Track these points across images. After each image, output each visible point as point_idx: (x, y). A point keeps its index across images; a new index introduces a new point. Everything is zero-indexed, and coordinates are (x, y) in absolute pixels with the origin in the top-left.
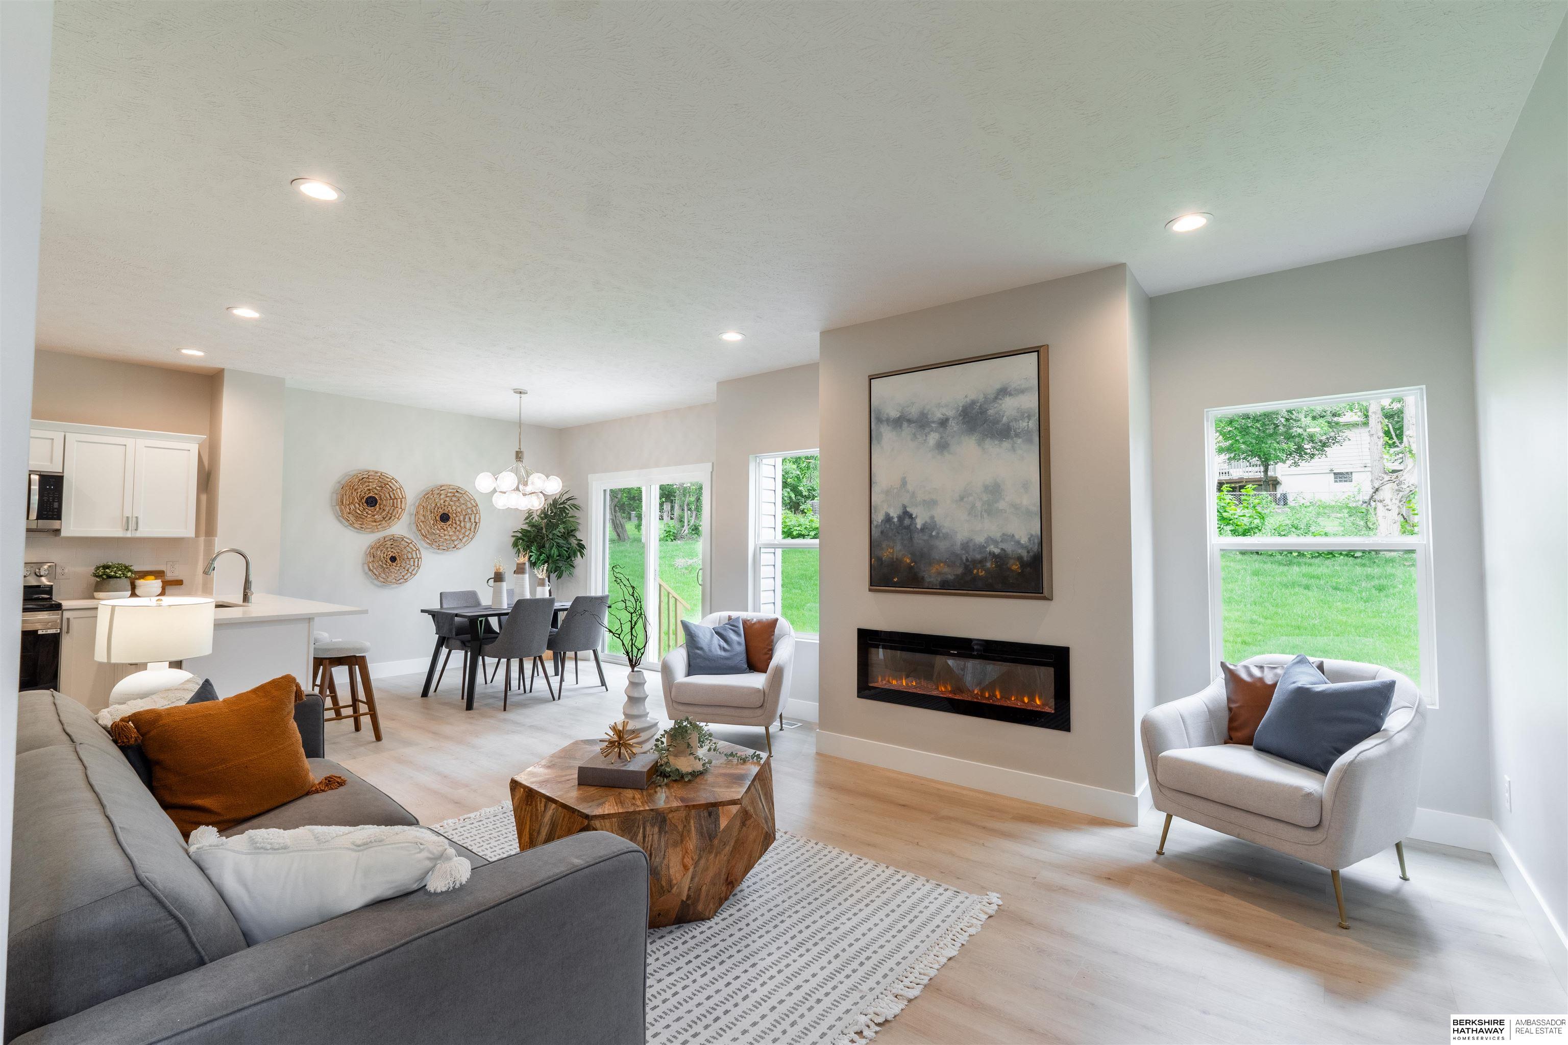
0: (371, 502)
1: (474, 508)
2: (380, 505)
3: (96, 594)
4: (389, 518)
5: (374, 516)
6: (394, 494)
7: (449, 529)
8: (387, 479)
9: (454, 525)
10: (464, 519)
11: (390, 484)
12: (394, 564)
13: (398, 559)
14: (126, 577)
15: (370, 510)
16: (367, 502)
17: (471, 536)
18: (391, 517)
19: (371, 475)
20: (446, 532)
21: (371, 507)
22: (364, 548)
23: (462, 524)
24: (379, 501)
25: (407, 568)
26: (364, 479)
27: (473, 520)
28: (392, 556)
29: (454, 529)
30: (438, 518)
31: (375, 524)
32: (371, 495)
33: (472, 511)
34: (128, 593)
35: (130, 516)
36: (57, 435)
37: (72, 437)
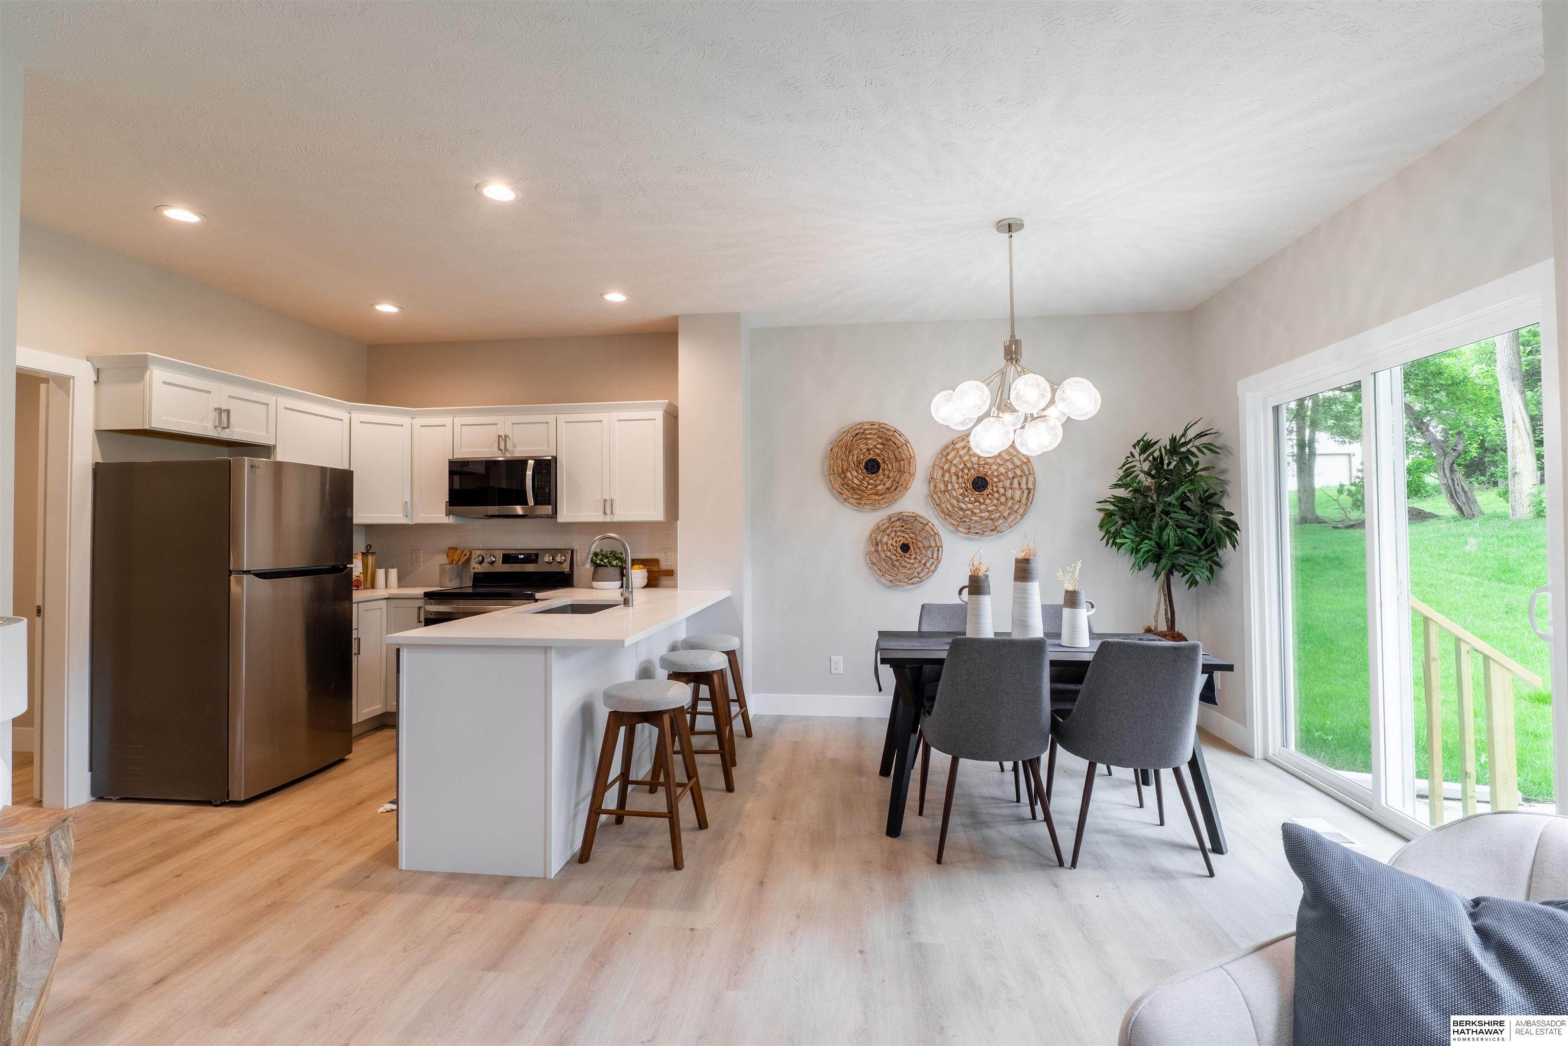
0: (872, 467)
1: (1025, 467)
2: (884, 470)
3: (595, 584)
4: (897, 488)
5: (876, 486)
6: (900, 452)
7: (988, 501)
8: (888, 433)
9: (996, 495)
10: (1011, 484)
11: (892, 438)
12: (907, 555)
13: (912, 548)
14: (612, 566)
15: (871, 479)
16: (866, 468)
17: (1021, 511)
18: (897, 487)
19: (868, 429)
20: (983, 507)
21: (873, 473)
22: (866, 533)
23: (1009, 494)
24: (882, 465)
25: (923, 561)
26: (859, 434)
27: (1024, 486)
28: (903, 544)
29: (995, 502)
30: (970, 486)
31: (877, 497)
32: (871, 457)
33: (1022, 471)
34: (618, 583)
35: (607, 498)
36: (551, 418)
37: (562, 418)
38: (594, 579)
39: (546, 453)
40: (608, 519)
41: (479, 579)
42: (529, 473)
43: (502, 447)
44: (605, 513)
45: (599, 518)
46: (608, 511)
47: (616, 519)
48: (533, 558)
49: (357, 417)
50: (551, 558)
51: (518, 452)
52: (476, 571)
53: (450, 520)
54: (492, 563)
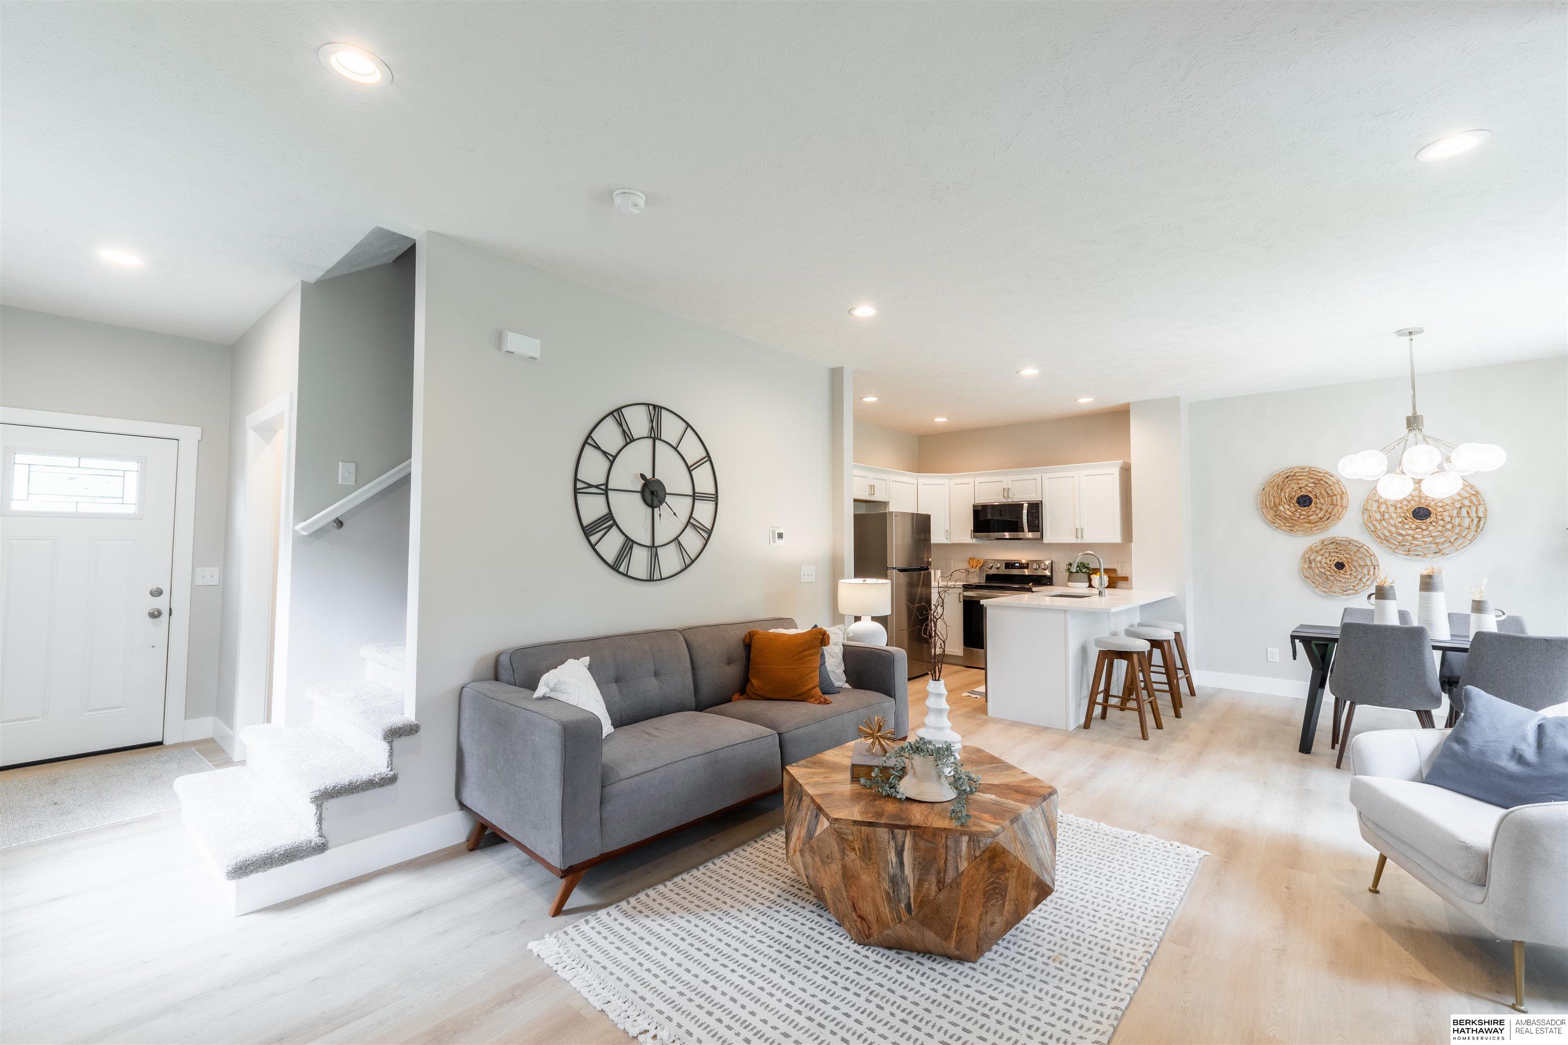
0: (1304, 501)
1: (1473, 498)
2: (1316, 503)
3: (1070, 584)
4: (1328, 518)
5: (1309, 516)
6: (1332, 490)
7: (1431, 528)
8: (1318, 474)
9: (1441, 523)
10: (1459, 513)
11: (1323, 479)
12: (1341, 571)
13: (1346, 566)
14: (1082, 572)
15: (1304, 511)
16: (1298, 502)
17: (1470, 537)
18: (1329, 517)
19: (1299, 472)
20: (1425, 533)
21: (1305, 506)
22: (1300, 554)
23: (1457, 521)
24: (1314, 500)
25: (1359, 577)
26: (1290, 477)
27: (1473, 514)
28: (1338, 562)
29: (1440, 528)
30: (1410, 515)
31: (1309, 525)
32: (1303, 493)
33: (1471, 502)
34: (1087, 584)
35: (1079, 527)
36: (1038, 476)
37: (1045, 476)
38: (1069, 581)
39: (1035, 498)
40: (1079, 541)
41: (990, 578)
42: (1025, 512)
43: (1006, 496)
44: (1077, 537)
45: (1073, 540)
46: (1079, 536)
47: (1085, 541)
48: (1025, 566)
49: (921, 481)
50: (1038, 566)
51: (1015, 498)
52: (988, 573)
53: (974, 541)
54: (998, 568)
